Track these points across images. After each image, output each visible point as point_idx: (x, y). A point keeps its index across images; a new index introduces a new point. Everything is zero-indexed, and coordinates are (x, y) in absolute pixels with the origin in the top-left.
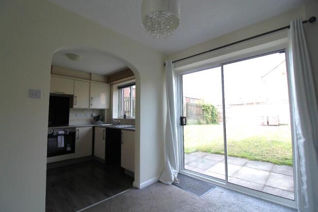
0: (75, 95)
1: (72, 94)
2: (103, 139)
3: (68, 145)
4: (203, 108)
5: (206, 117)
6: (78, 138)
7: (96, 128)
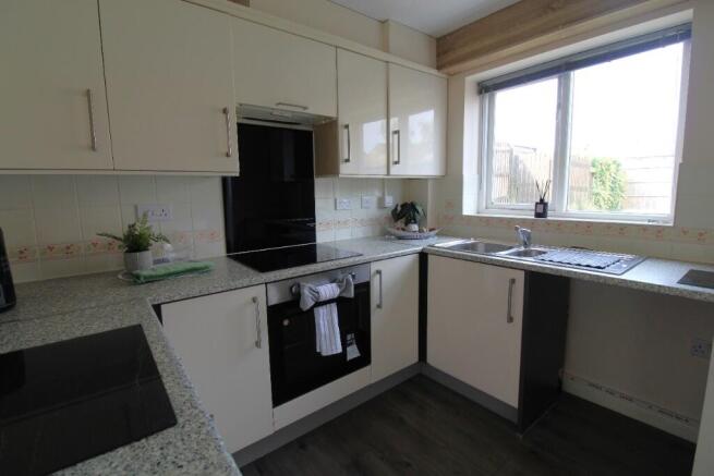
0: (342, 121)
1: (332, 114)
2: (510, 320)
3: (349, 337)
4: (593, 170)
5: (597, 194)
6: (379, 306)
7: (431, 260)
